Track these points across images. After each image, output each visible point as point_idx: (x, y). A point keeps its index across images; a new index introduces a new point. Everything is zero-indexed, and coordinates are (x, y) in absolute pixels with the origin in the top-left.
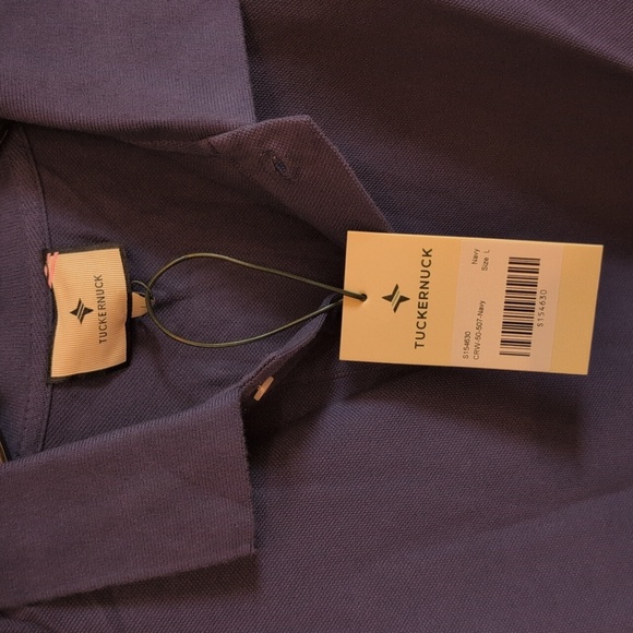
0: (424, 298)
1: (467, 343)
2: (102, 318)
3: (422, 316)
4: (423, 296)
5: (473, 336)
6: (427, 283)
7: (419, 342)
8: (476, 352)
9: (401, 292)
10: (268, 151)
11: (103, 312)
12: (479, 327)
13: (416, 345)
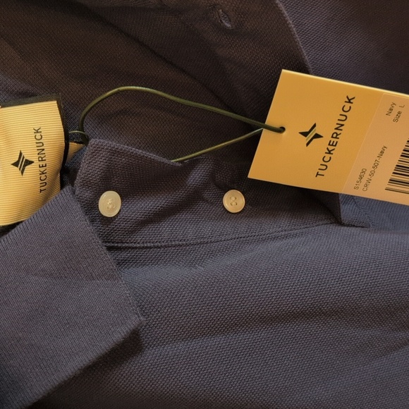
0: (336, 138)
1: (361, 178)
2: (42, 169)
3: (329, 152)
4: (336, 136)
5: (368, 173)
6: (342, 125)
7: (321, 172)
8: (366, 185)
9: (316, 130)
10: (215, 5)
11: (43, 163)
12: (375, 166)
13: (317, 174)
